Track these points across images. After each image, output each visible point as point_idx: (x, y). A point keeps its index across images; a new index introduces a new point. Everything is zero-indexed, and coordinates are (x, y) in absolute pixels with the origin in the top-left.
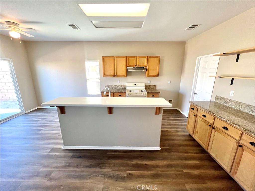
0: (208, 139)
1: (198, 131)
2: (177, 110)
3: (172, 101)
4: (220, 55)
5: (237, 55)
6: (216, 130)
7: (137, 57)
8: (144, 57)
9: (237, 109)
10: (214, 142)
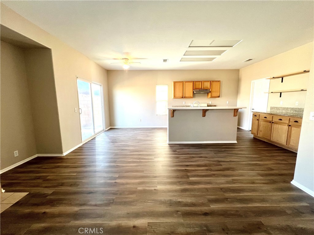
0: (270, 132)
1: (262, 130)
4: (270, 79)
5: (281, 78)
6: (275, 123)
7: (202, 81)
8: (208, 81)
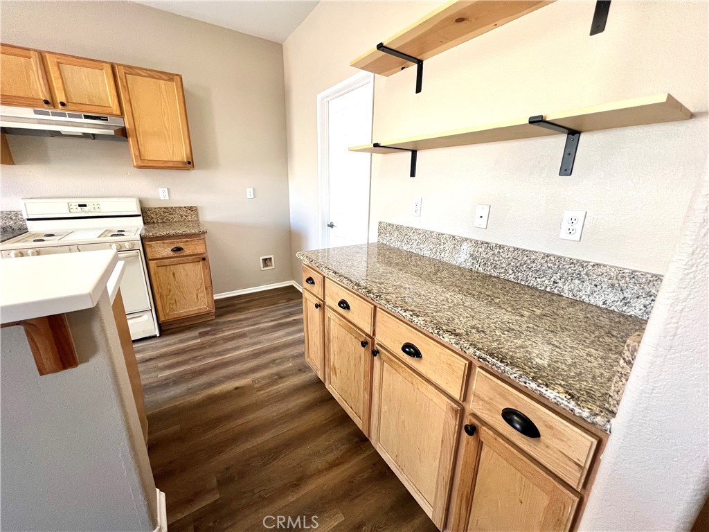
0: (367, 396)
1: (336, 365)
2: (292, 287)
3: (270, 259)
6: (384, 358)
7: (41, 54)
8: (94, 63)
9: (434, 257)
10: (383, 410)
